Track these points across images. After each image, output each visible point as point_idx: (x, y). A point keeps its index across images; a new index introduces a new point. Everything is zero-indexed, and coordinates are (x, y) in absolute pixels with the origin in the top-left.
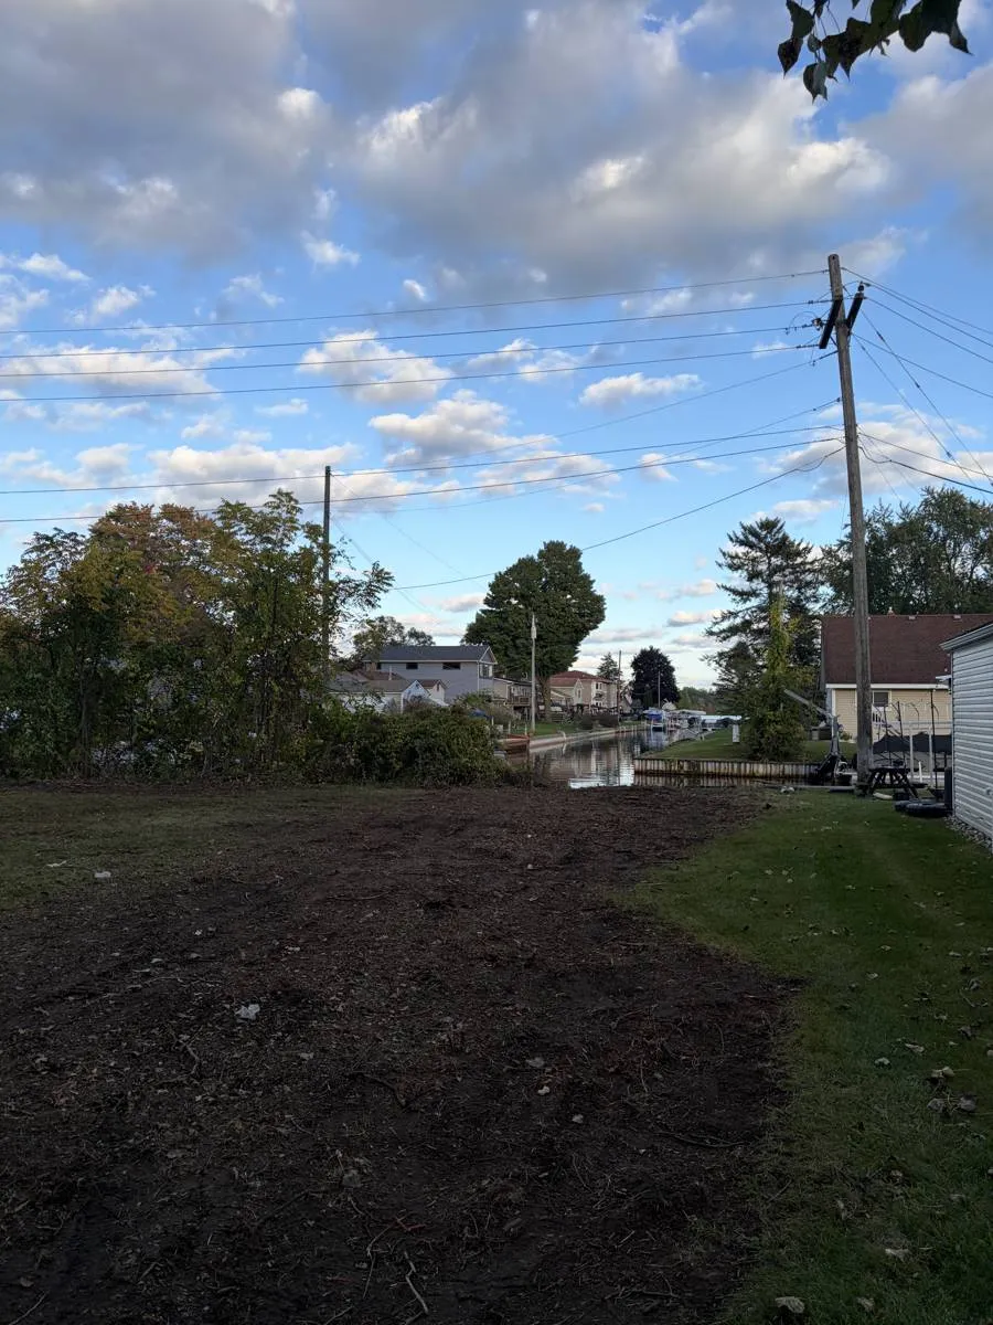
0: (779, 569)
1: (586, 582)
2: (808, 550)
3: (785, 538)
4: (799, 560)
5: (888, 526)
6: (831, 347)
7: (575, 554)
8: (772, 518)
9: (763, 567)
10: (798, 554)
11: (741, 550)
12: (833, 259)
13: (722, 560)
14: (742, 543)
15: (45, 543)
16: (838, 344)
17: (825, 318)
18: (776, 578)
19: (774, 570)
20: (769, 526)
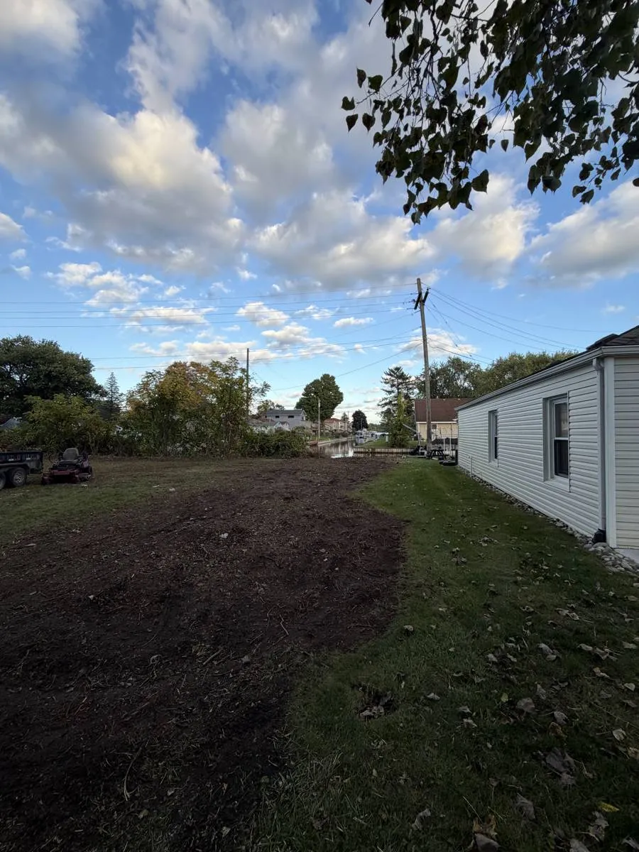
0: (401, 383)
1: (337, 388)
2: (410, 377)
3: (403, 373)
4: (407, 381)
5: (436, 369)
6: (418, 309)
7: (333, 378)
8: (398, 366)
9: (396, 383)
10: (407, 378)
11: (389, 377)
12: (419, 280)
13: (382, 380)
14: (389, 375)
15: (150, 375)
16: (420, 308)
17: (416, 299)
18: (400, 387)
19: (399, 384)
20: (398, 369)
